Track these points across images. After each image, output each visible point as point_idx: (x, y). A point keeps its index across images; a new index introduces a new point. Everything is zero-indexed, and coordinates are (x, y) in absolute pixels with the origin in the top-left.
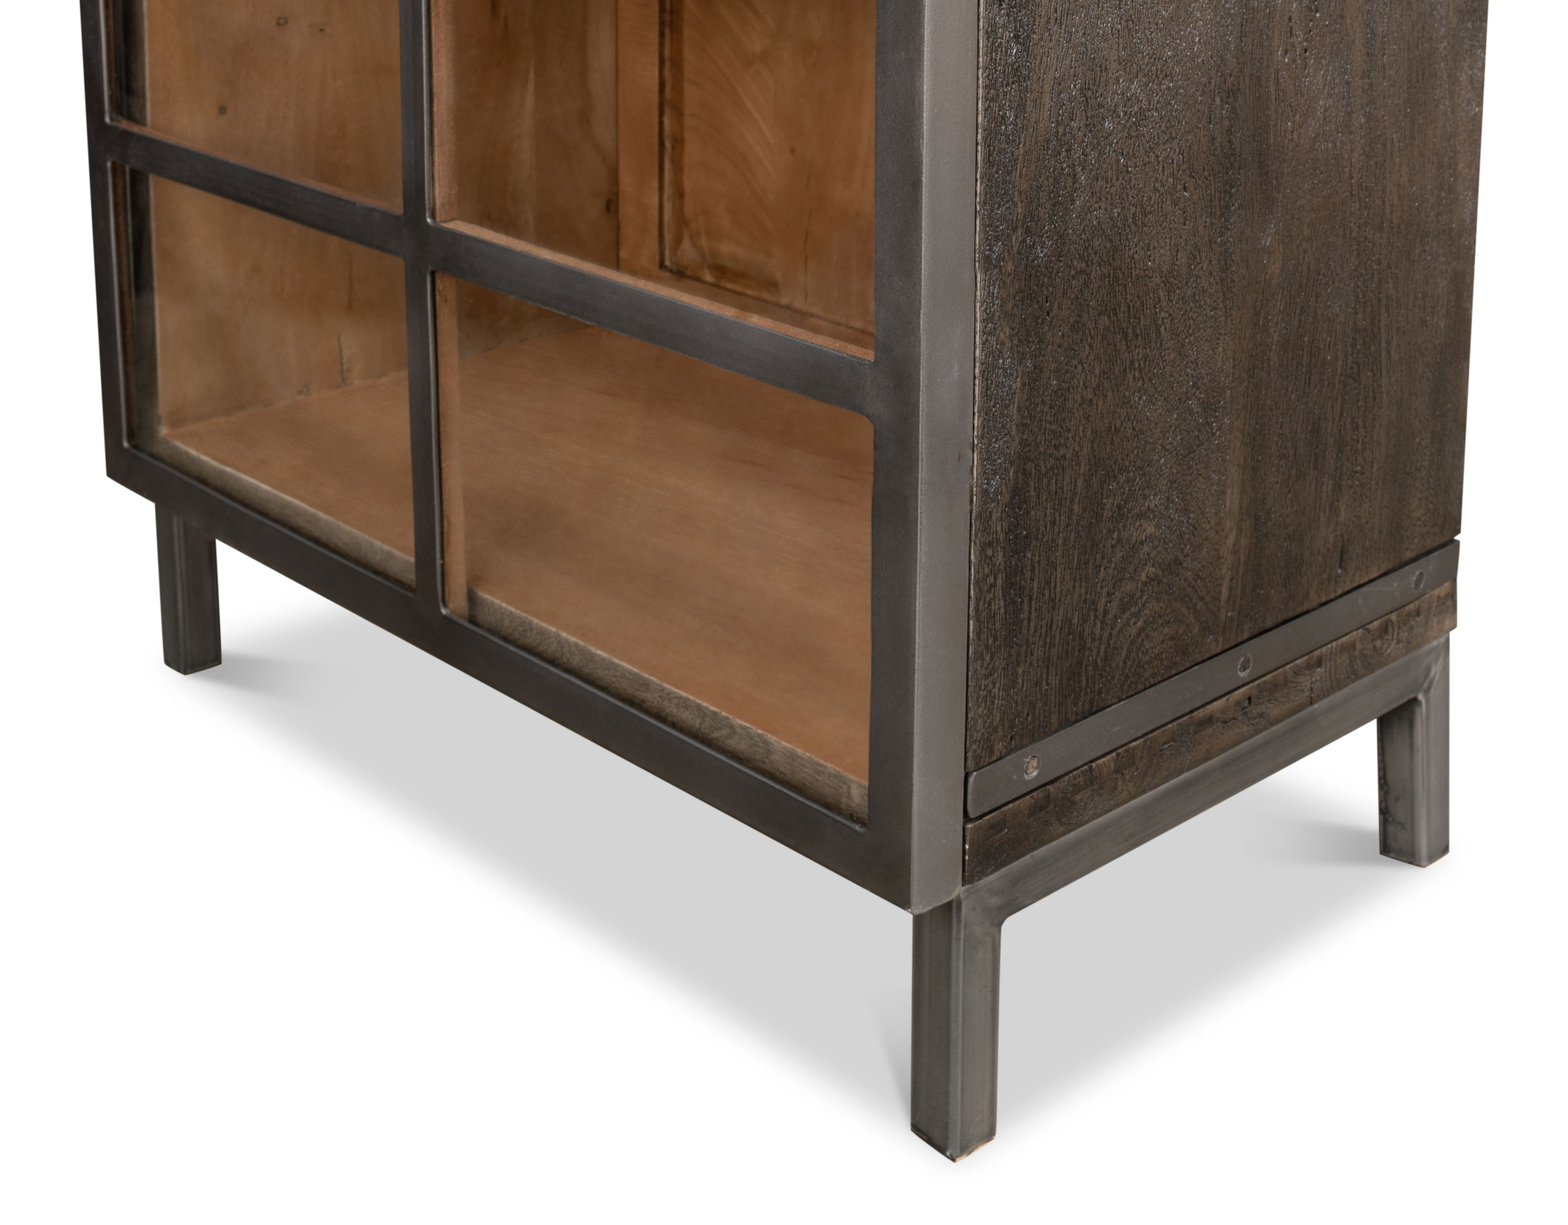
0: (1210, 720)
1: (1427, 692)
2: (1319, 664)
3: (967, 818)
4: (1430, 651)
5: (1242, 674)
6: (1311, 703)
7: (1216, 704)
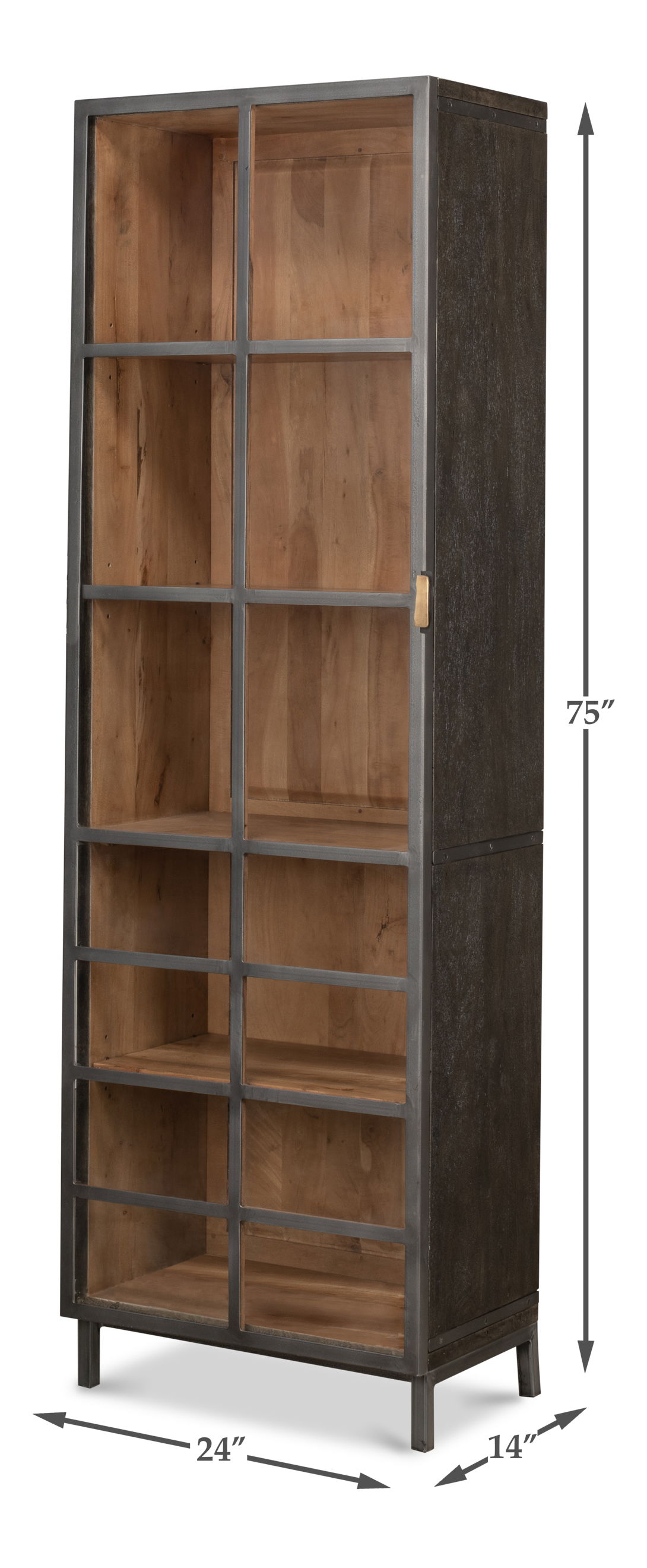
0: (478, 1336)
1: (532, 1340)
2: (504, 1324)
3: (429, 1353)
4: (532, 1326)
5: (486, 1324)
6: (502, 1336)
7: (480, 1332)
